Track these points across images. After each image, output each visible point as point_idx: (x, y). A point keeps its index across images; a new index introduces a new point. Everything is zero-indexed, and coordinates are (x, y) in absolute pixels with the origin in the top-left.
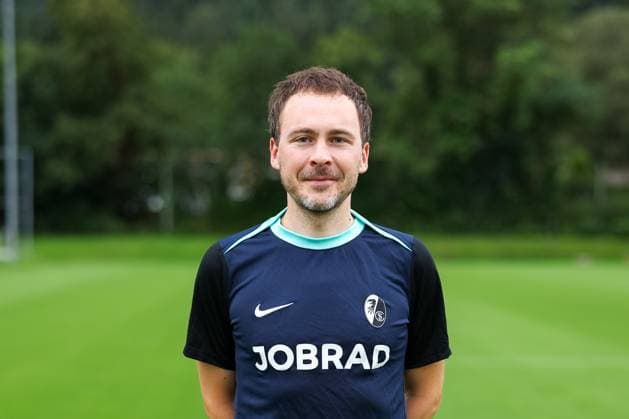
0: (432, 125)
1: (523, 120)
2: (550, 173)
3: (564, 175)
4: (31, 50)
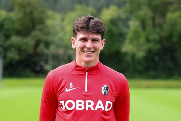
1: (175, 39)
4: (4, 13)
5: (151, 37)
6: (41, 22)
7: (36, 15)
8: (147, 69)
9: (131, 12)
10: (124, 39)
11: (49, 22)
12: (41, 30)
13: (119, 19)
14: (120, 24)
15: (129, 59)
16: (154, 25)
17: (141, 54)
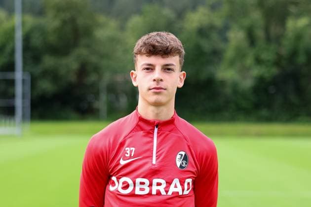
0: (249, 61)
10: (220, 59)
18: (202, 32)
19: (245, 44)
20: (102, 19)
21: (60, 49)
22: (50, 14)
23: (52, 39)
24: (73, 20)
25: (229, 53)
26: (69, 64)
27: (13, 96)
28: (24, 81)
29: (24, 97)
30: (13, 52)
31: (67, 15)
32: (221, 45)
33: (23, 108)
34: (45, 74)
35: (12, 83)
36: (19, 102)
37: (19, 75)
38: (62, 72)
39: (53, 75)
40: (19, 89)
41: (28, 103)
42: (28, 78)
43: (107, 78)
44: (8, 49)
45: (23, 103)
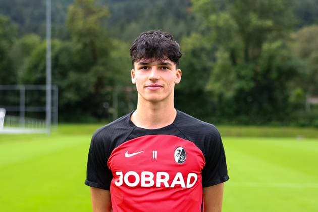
1: (274, 75)
2: (286, 98)
3: (292, 99)
4: (58, 44)
5: (243, 73)
6: (105, 53)
7: (98, 44)
8: (237, 113)
9: (218, 41)
10: (209, 75)
11: (114, 54)
12: (104, 64)
13: (203, 49)
14: (204, 56)
15: (215, 100)
16: (247, 59)
17: (230, 94)
18: (195, 53)
19: (229, 62)
20: (115, 42)
21: (82, 67)
22: (75, 39)
23: (76, 59)
24: (92, 43)
25: (216, 70)
26: (89, 79)
27: (44, 104)
28: (52, 91)
29: (52, 105)
30: (44, 70)
31: (87, 40)
32: (209, 64)
33: (52, 112)
34: (70, 86)
35: (43, 93)
36: (49, 108)
37: (49, 88)
38: (84, 85)
39: (77, 87)
40: (49, 99)
41: (56, 110)
42: (56, 89)
43: (118, 89)
44: (41, 68)
45: (52, 109)
